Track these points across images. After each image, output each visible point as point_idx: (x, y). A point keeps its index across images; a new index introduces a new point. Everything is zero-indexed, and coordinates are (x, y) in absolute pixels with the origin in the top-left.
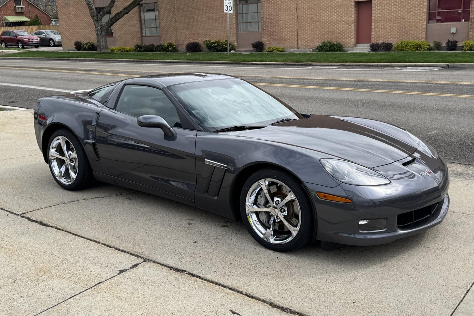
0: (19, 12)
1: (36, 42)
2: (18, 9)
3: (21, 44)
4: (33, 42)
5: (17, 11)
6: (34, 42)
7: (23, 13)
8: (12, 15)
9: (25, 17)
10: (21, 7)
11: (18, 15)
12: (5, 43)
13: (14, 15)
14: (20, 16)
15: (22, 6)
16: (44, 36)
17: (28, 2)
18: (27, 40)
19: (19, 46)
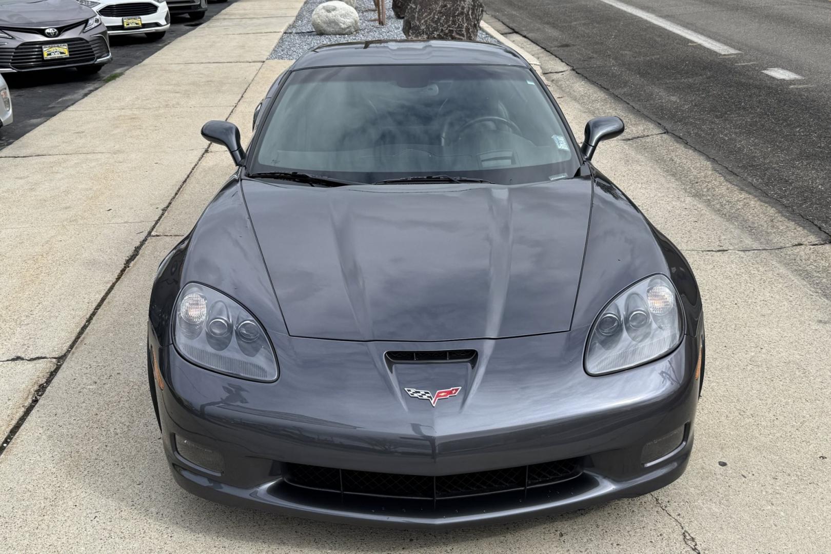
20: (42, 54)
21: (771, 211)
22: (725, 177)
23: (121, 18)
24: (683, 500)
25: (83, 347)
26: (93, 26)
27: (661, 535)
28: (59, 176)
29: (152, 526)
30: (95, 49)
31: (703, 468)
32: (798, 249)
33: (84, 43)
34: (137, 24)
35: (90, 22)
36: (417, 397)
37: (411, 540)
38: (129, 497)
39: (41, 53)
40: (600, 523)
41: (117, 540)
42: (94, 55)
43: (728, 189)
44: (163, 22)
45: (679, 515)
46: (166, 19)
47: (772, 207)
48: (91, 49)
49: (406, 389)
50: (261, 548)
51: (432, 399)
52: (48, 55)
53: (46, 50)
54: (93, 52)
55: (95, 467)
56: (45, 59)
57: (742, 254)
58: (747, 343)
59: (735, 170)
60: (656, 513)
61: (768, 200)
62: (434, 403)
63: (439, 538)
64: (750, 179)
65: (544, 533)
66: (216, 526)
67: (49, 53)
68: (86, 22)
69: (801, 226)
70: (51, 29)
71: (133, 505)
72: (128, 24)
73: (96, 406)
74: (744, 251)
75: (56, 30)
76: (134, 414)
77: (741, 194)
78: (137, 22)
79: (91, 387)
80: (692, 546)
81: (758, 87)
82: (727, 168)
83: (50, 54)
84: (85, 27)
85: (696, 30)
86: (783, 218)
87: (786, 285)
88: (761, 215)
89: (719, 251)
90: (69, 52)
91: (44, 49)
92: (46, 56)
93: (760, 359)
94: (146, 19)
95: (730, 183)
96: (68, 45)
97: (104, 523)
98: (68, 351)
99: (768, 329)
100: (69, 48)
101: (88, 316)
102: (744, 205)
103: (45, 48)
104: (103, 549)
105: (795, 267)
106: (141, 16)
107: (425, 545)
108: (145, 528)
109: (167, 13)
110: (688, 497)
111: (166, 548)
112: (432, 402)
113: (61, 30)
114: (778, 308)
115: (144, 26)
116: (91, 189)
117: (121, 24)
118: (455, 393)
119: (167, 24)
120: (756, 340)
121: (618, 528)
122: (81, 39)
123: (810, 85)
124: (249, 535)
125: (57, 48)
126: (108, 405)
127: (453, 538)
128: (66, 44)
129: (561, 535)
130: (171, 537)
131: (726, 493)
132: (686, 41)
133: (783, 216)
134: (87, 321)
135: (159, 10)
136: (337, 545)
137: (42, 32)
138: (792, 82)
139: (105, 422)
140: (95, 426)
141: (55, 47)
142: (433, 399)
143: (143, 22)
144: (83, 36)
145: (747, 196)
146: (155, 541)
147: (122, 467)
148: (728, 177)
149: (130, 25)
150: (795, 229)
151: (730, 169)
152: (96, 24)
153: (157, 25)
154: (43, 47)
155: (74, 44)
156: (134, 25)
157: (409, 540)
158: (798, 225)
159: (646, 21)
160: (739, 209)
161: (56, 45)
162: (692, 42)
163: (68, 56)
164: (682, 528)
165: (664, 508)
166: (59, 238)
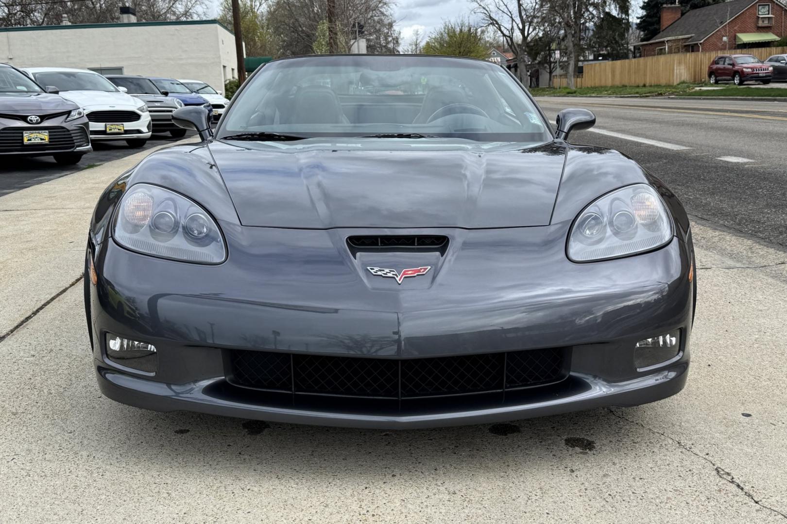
0: (764, 25)
1: (764, 75)
2: (763, 22)
3: (738, 78)
4: (758, 73)
5: (760, 24)
6: (761, 75)
7: (770, 27)
8: (751, 32)
9: (772, 34)
10: (769, 18)
11: (761, 32)
12: (716, 77)
13: (754, 32)
14: (764, 32)
15: (770, 16)
16: (784, 65)
17: (783, 8)
18: (750, 70)
19: (736, 82)
20: (22, 140)
21: (749, 242)
22: (696, 222)
23: (104, 124)
24: (709, 443)
25: (25, 330)
26: (75, 117)
27: (690, 470)
28: (24, 223)
29: (81, 466)
30: (76, 138)
31: (725, 418)
32: (783, 266)
33: (64, 132)
34: (119, 130)
35: (72, 113)
36: (381, 276)
37: (394, 476)
38: (57, 442)
39: (20, 138)
40: (616, 461)
41: (36, 478)
42: (74, 143)
43: (701, 229)
44: (145, 129)
45: (707, 454)
46: (148, 127)
47: (749, 239)
48: (72, 137)
49: (369, 268)
50: (211, 484)
51: (397, 277)
52: (28, 140)
53: (26, 135)
54: (73, 140)
55: (20, 419)
56: (25, 143)
57: (727, 271)
58: (749, 328)
59: (705, 217)
60: (680, 454)
61: (742, 235)
62: (400, 280)
63: (427, 474)
64: (721, 222)
65: (552, 469)
66: (157, 466)
67: (29, 138)
68: (69, 113)
69: (780, 251)
70: (33, 117)
71: (61, 449)
72: (111, 130)
73: (32, 373)
74: (728, 269)
75: (38, 118)
76: (73, 379)
77: (715, 232)
78: (119, 128)
79: (28, 359)
80: (729, 479)
81: (716, 167)
82: (696, 216)
83: (30, 140)
84: (68, 117)
85: (647, 137)
86: (762, 247)
87: (777, 290)
88: (738, 246)
89: (702, 269)
90: (50, 139)
91: (25, 135)
92: (26, 141)
93: (765, 340)
94: (129, 125)
95: (703, 225)
96: (49, 132)
97: (23, 464)
98: (8, 334)
99: (769, 320)
100: (50, 135)
101: (35, 310)
102: (720, 240)
103: (26, 133)
104: (18, 485)
105: (783, 279)
106: (124, 123)
107: (411, 479)
108: (72, 468)
109: (150, 123)
110: (714, 440)
111: (94, 485)
112: (398, 279)
113: (43, 118)
114: (774, 306)
115: (126, 132)
116: (55, 230)
117: (104, 129)
118: (423, 272)
119: (149, 132)
120: (758, 327)
121: (638, 465)
122: (63, 128)
123: (764, 165)
124: (198, 473)
125: (38, 134)
126: (45, 372)
127: (444, 473)
128: (47, 131)
129: (572, 471)
130: (102, 475)
131: (757, 437)
132: (639, 144)
133: (761, 245)
134: (33, 313)
135: (142, 118)
136: (304, 481)
137: (24, 118)
138: (746, 164)
139: (39, 385)
140: (27, 387)
141: (36, 133)
142: (399, 277)
143: (125, 129)
144: (64, 125)
145: (721, 233)
146: (83, 479)
147: (52, 419)
148: (698, 222)
149: (113, 131)
150: (776, 253)
151: (700, 217)
152: (78, 116)
153: (139, 131)
154: (24, 132)
155: (55, 132)
156: (117, 131)
157: (391, 476)
158: (778, 250)
159: (599, 133)
160: (715, 242)
161: (37, 131)
162: (644, 144)
163: (48, 143)
164: (714, 465)
165: (688, 449)
166: (15, 260)
